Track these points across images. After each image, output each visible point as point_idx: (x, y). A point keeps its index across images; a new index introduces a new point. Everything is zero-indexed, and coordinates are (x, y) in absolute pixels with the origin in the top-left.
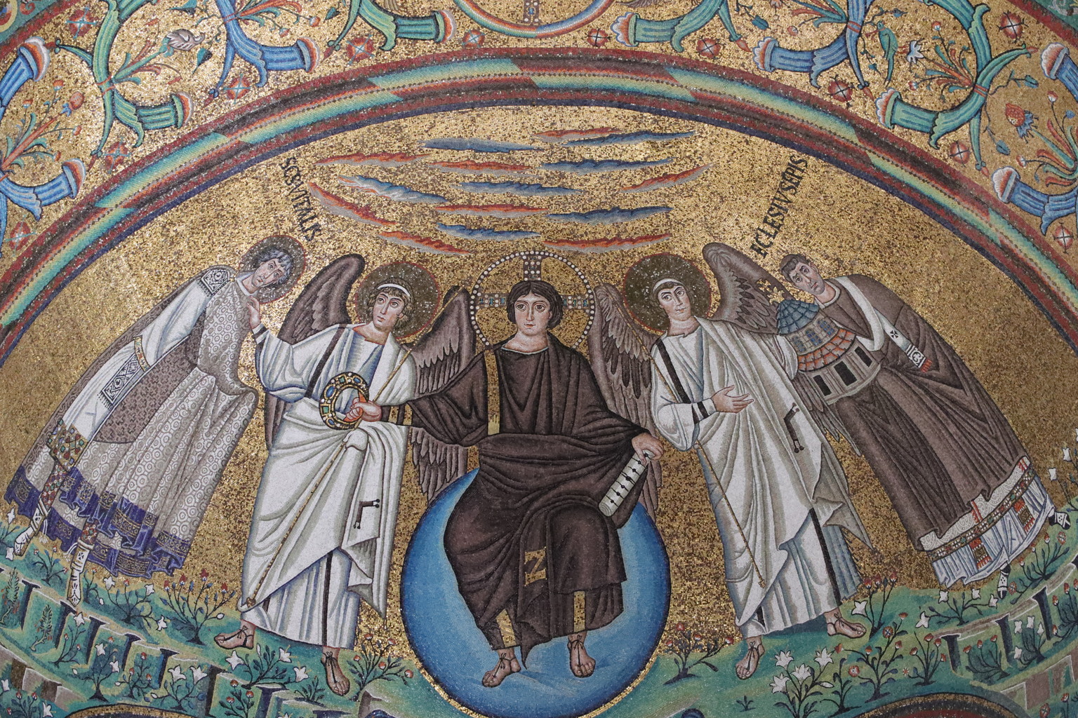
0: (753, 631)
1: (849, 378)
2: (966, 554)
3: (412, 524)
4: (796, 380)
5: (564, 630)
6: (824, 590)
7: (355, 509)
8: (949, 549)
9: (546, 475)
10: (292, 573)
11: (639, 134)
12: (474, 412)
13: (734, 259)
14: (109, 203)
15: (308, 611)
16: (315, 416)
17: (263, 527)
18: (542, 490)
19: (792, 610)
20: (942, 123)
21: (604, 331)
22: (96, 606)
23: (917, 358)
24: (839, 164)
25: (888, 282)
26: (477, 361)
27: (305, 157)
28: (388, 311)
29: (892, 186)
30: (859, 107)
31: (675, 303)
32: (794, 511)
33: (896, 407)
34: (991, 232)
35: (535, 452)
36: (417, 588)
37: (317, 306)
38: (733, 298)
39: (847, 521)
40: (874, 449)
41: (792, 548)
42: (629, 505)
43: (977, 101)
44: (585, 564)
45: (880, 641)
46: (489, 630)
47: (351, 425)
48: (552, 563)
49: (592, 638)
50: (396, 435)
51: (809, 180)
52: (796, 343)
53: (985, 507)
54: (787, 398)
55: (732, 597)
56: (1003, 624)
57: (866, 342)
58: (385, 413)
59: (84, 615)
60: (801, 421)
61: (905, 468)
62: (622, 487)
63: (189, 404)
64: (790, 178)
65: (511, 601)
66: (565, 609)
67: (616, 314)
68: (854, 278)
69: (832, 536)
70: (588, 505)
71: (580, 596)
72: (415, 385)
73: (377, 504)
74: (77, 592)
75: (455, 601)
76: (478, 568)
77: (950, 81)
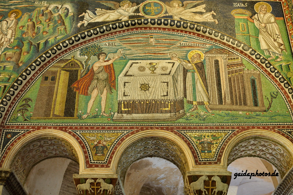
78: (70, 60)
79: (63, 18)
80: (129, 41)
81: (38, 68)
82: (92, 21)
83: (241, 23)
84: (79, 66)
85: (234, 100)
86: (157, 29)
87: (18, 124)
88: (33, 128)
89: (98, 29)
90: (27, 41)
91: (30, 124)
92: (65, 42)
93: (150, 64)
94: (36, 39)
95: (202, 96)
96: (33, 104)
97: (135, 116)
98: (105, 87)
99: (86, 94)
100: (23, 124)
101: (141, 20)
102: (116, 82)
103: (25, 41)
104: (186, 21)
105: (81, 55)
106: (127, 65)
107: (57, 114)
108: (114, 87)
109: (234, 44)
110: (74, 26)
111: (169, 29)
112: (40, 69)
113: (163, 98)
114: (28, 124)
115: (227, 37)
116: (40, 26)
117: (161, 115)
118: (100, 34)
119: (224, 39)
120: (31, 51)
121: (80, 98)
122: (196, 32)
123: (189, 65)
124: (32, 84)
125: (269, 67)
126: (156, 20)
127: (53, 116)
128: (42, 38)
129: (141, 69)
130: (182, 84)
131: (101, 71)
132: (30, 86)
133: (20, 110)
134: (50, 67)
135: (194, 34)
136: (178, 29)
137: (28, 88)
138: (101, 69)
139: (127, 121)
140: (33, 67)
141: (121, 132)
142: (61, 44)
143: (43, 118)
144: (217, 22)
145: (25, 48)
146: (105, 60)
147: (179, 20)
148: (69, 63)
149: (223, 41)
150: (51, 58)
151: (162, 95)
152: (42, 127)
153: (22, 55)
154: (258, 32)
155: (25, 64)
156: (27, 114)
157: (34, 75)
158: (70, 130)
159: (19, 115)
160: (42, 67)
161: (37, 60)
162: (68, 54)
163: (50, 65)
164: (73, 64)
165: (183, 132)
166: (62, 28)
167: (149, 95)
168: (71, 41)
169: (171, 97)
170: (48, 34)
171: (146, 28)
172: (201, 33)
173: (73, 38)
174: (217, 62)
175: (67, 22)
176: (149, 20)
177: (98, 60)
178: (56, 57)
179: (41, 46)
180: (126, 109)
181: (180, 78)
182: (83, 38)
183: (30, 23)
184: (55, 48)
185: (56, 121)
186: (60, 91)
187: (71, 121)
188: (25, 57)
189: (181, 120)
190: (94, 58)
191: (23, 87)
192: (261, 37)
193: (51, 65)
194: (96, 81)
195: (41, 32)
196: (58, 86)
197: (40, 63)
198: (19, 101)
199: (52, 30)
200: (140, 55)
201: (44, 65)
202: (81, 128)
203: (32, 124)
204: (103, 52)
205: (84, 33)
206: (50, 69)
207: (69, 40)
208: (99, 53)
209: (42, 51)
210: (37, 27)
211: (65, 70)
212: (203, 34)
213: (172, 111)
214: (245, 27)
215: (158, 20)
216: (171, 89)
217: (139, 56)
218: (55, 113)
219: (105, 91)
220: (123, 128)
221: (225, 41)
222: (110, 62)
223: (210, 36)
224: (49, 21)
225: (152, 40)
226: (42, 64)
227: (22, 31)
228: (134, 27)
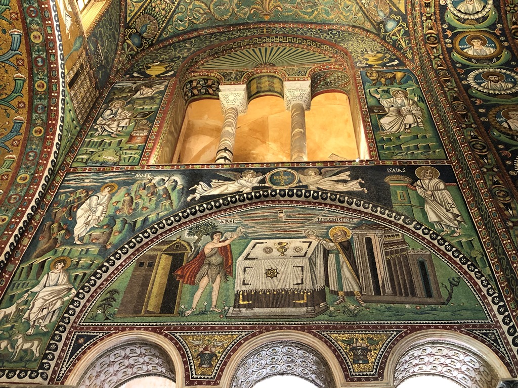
78: (174, 241)
79: (170, 192)
80: (253, 217)
81: (131, 251)
82: (206, 194)
83: (398, 192)
84: (186, 248)
85: (397, 289)
86: (289, 203)
87: (96, 324)
88: (116, 329)
89: (213, 203)
90: (121, 219)
91: (112, 324)
92: (169, 219)
93: (279, 244)
94: (134, 216)
95: (350, 283)
96: (119, 298)
97: (257, 311)
98: (219, 273)
99: (193, 283)
100: (103, 324)
101: (267, 191)
102: (234, 267)
103: (118, 218)
104: (326, 190)
105: (189, 235)
106: (248, 246)
107: (151, 310)
108: (231, 273)
109: (391, 217)
110: (182, 200)
111: (303, 202)
112: (133, 252)
113: (296, 287)
114: (109, 324)
115: (381, 208)
116: (140, 201)
117: (293, 309)
118: (215, 209)
119: (376, 211)
120: (125, 230)
121: (184, 288)
122: (338, 204)
123: (332, 244)
124: (122, 272)
125: (444, 244)
126: (287, 191)
127: (145, 313)
128: (140, 215)
129: (268, 250)
130: (322, 268)
131: (215, 254)
132: (119, 274)
133: (101, 306)
134: (147, 250)
135: (337, 206)
136: (315, 201)
137: (116, 276)
138: (214, 252)
139: (247, 318)
140: (125, 250)
141: (237, 333)
142: (164, 222)
143: (131, 315)
144: (366, 191)
145: (118, 226)
146: (221, 240)
147: (316, 189)
148: (173, 245)
149: (376, 214)
150: (149, 239)
151: (295, 283)
152: (128, 327)
153: (112, 235)
154: (422, 201)
155: (115, 246)
156: (111, 310)
157: (125, 261)
158: (166, 332)
159: (99, 312)
160: (137, 250)
161: (131, 241)
162: (173, 234)
163: (148, 248)
164: (179, 246)
165: (325, 333)
166: (167, 203)
167: (277, 283)
168: (177, 218)
169: (308, 285)
170: (148, 210)
171: (273, 202)
172: (345, 205)
173: (180, 214)
174: (369, 241)
175: (174, 196)
176: (278, 191)
177: (210, 240)
178: (157, 238)
179: (138, 225)
180: (246, 302)
181: (320, 261)
182: (194, 214)
183: (128, 198)
184: (156, 226)
185: (150, 319)
186: (158, 280)
187: (169, 319)
188: (115, 238)
189: (321, 317)
190: (205, 238)
191: (110, 276)
192: (427, 208)
193: (150, 248)
194: (207, 267)
195: (140, 208)
196: (156, 274)
197: (135, 245)
198: (101, 293)
199: (154, 206)
200: (266, 233)
201: (139, 248)
202: (182, 329)
203: (116, 324)
204: (218, 230)
205: (195, 208)
206: (147, 253)
207: (175, 216)
208: (213, 231)
209: (139, 231)
210: (136, 202)
211: (167, 254)
212: (349, 207)
213: (309, 305)
214: (405, 195)
215: (289, 190)
216: (307, 275)
217: (264, 235)
218: (148, 309)
219: (218, 279)
220: (241, 328)
221: (378, 214)
222: (227, 243)
223: (359, 208)
224: (152, 195)
225: (281, 215)
226: (137, 246)
227: (116, 207)
228: (258, 200)
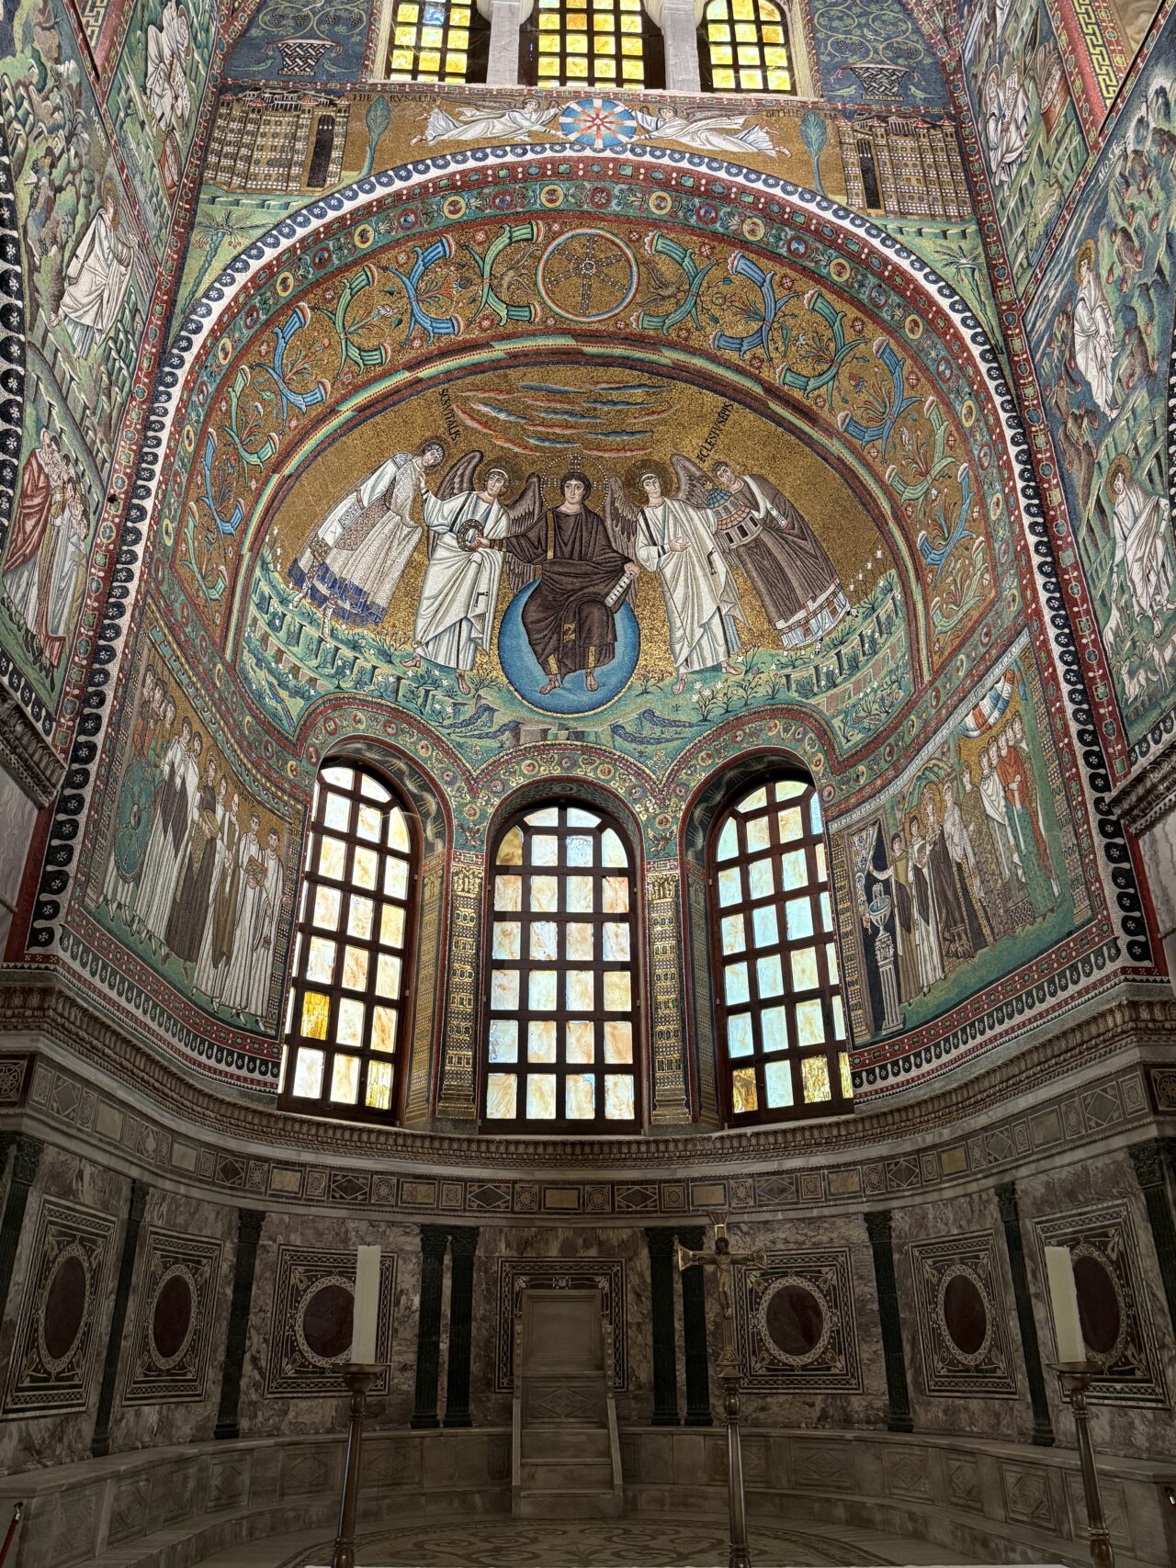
0: (682, 670)
1: (744, 534)
2: (799, 631)
3: (505, 606)
4: (715, 534)
5: (583, 665)
6: (722, 650)
7: (474, 596)
8: (790, 629)
9: (577, 583)
10: (441, 629)
11: (640, 386)
12: (540, 545)
13: (688, 464)
14: (343, 408)
15: (449, 649)
16: (454, 543)
17: (425, 603)
18: (575, 591)
19: (704, 659)
20: (812, 384)
21: (612, 503)
22: (337, 639)
23: (783, 523)
24: (750, 407)
25: (772, 479)
26: (543, 517)
27: (453, 389)
28: (495, 485)
29: (779, 421)
30: (765, 374)
31: (652, 488)
32: (709, 607)
33: (769, 551)
34: (833, 449)
35: (572, 570)
36: (507, 641)
37: (457, 480)
38: (685, 486)
39: (737, 613)
40: (754, 574)
41: (706, 627)
42: (621, 601)
43: (834, 370)
44: (596, 632)
45: (750, 676)
46: (544, 664)
47: (473, 550)
48: (579, 630)
49: (598, 671)
50: (498, 556)
51: (733, 416)
52: (717, 513)
53: (812, 606)
54: (710, 545)
55: (673, 652)
56: (817, 668)
57: (755, 514)
58: (493, 544)
59: (330, 644)
60: (716, 557)
61: (770, 585)
62: (617, 591)
63: (386, 531)
64: (723, 415)
65: (556, 650)
66: (584, 656)
67: (619, 494)
68: (752, 476)
69: (728, 621)
70: (599, 600)
71: (592, 649)
72: (509, 529)
73: (486, 594)
74: (327, 631)
75: (526, 648)
76: (539, 632)
77: (819, 359)
90: (1137, 293)
94: (1148, 261)
103: (1132, 297)
116: (1138, 219)
120: (1155, 305)
128: (1157, 245)
145: (1142, 313)
153: (1146, 340)
155: (1162, 354)
179: (1167, 267)
183: (1119, 240)
188: (1154, 339)
195: (1147, 231)
199: (1162, 195)
210: (1135, 230)
224: (1146, 179)
227: (1116, 282)
